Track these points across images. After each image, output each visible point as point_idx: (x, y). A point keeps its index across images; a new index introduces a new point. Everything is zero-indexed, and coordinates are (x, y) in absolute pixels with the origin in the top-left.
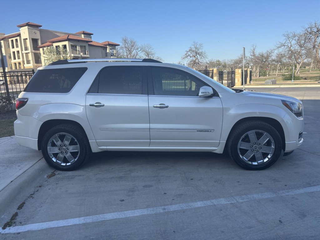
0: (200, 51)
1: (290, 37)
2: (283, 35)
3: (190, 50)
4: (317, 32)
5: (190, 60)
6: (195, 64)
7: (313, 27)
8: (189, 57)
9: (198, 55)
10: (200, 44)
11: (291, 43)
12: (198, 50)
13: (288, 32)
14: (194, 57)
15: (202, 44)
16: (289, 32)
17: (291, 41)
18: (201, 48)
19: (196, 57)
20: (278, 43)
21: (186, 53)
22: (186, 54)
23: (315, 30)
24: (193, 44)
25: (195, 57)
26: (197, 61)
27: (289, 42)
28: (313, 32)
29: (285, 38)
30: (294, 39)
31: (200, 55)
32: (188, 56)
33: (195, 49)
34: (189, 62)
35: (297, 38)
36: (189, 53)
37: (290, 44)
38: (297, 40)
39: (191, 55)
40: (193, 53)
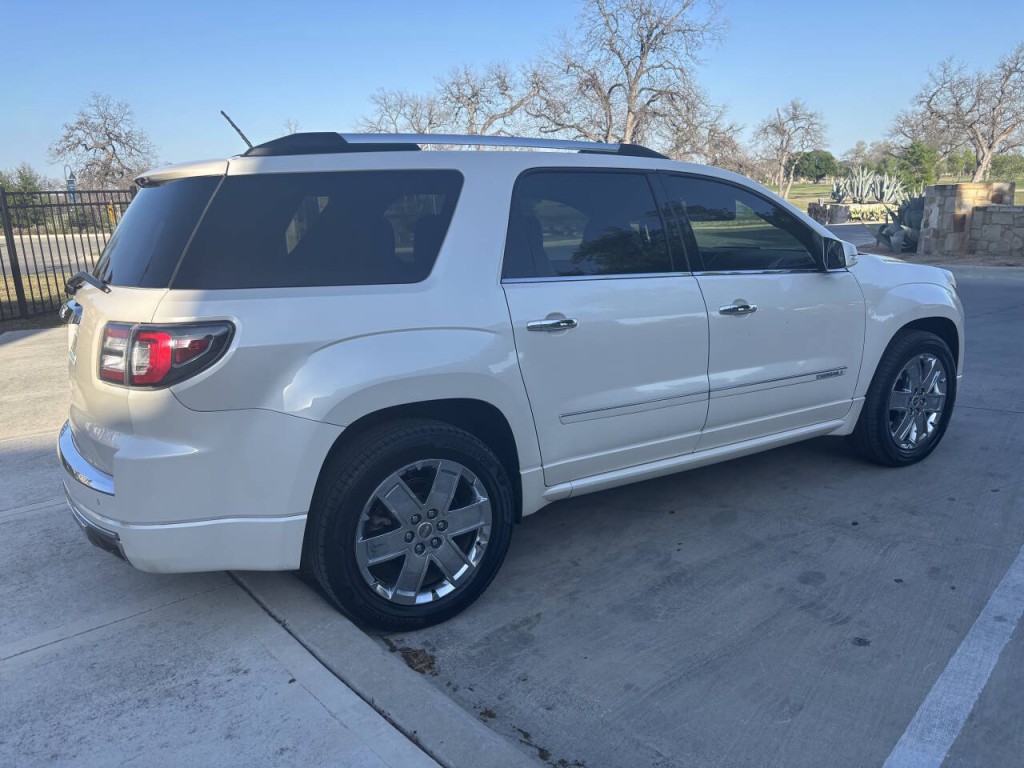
0: (123, 129)
1: (390, 107)
2: (373, 98)
3: (81, 123)
4: (473, 96)
5: (85, 160)
6: (107, 174)
7: (462, 84)
8: (81, 148)
9: (114, 143)
10: (119, 105)
11: (394, 123)
12: (116, 125)
13: (383, 89)
14: (100, 151)
15: (127, 106)
16: (386, 90)
17: (394, 117)
18: (128, 117)
19: (110, 149)
20: (361, 121)
21: (65, 132)
22: (67, 138)
23: (469, 92)
24: (93, 102)
25: (104, 149)
26: (114, 164)
27: (390, 119)
28: (463, 96)
29: (377, 106)
30: (402, 112)
31: (123, 144)
32: (76, 145)
33: (101, 121)
34: (83, 166)
35: (408, 110)
36: (80, 134)
37: (393, 126)
38: (410, 117)
39: (90, 142)
40: (94, 134)
